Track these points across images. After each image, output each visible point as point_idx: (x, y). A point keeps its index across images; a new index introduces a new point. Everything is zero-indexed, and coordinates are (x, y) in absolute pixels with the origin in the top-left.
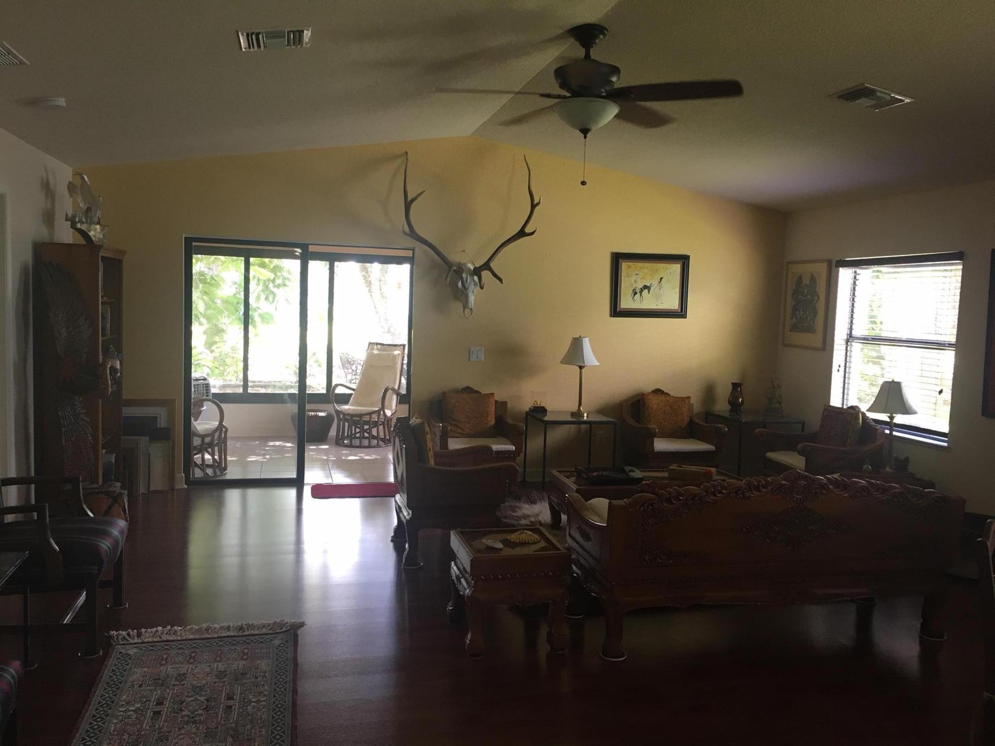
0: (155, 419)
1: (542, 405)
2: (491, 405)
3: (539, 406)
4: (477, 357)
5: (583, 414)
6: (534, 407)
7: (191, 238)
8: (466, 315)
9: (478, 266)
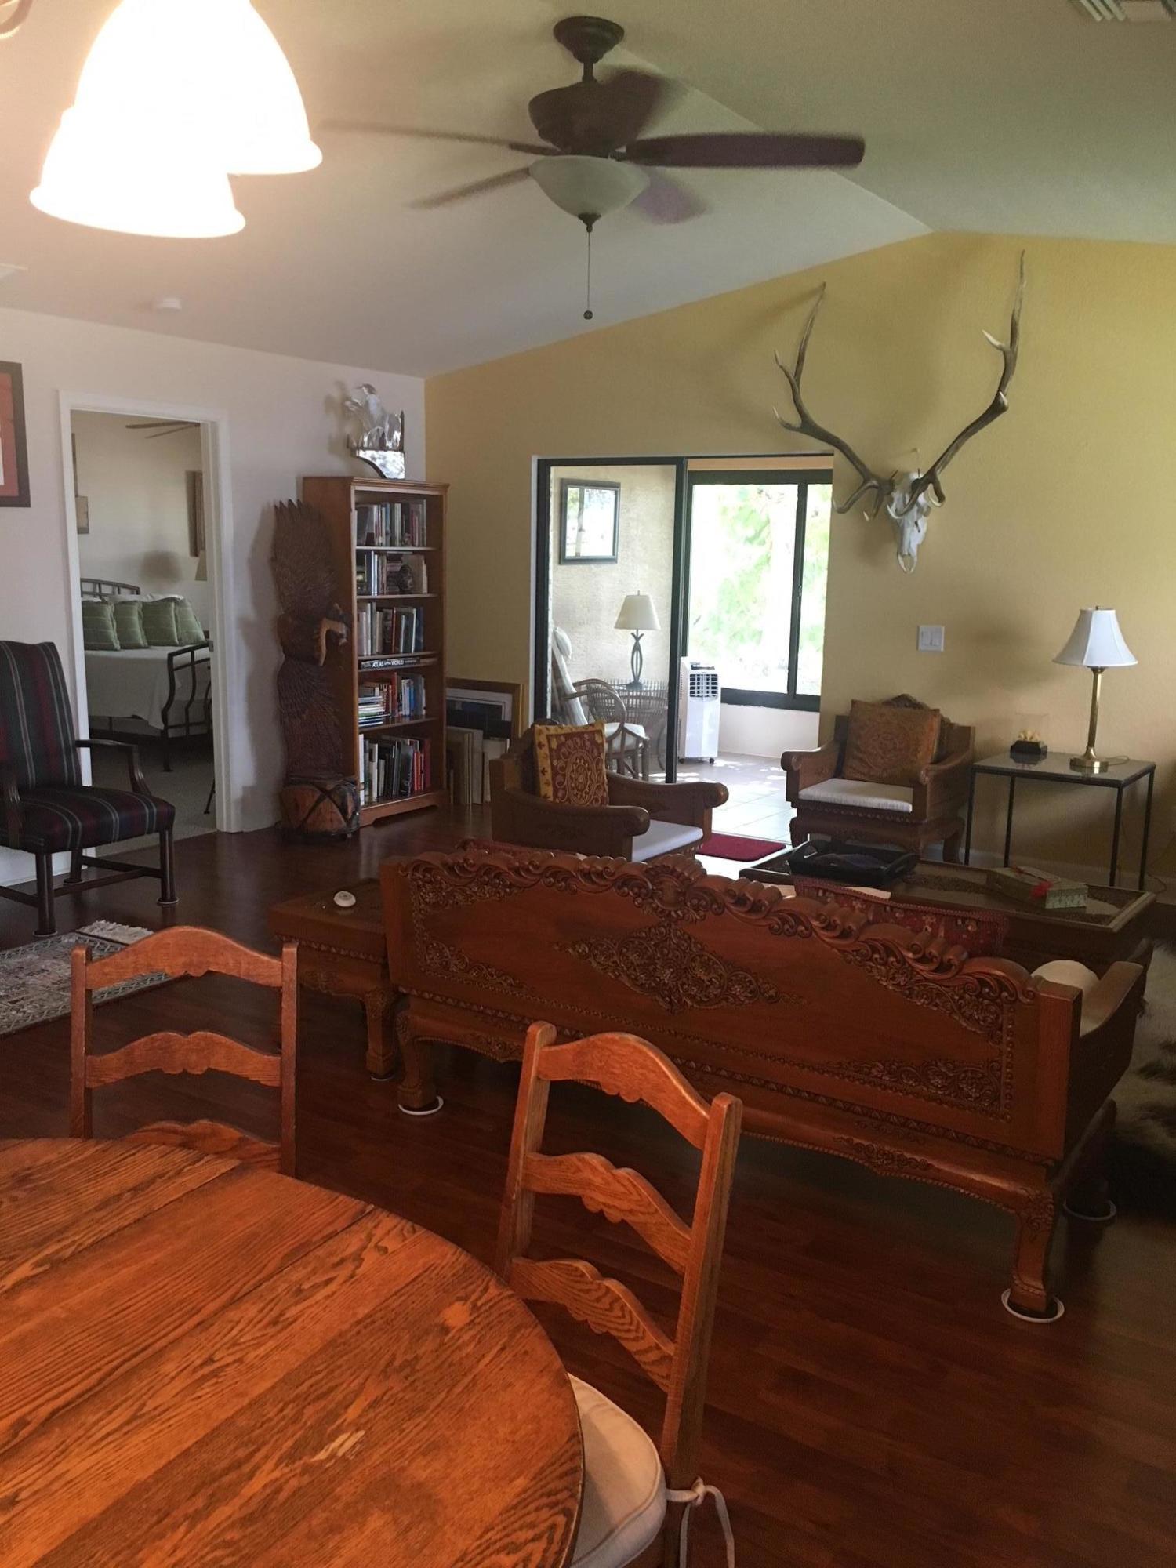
0: (498, 709)
1: (1035, 739)
2: (927, 731)
3: (1028, 740)
4: (931, 644)
5: (1093, 763)
6: (1018, 742)
7: (546, 460)
8: (903, 566)
9: (921, 476)
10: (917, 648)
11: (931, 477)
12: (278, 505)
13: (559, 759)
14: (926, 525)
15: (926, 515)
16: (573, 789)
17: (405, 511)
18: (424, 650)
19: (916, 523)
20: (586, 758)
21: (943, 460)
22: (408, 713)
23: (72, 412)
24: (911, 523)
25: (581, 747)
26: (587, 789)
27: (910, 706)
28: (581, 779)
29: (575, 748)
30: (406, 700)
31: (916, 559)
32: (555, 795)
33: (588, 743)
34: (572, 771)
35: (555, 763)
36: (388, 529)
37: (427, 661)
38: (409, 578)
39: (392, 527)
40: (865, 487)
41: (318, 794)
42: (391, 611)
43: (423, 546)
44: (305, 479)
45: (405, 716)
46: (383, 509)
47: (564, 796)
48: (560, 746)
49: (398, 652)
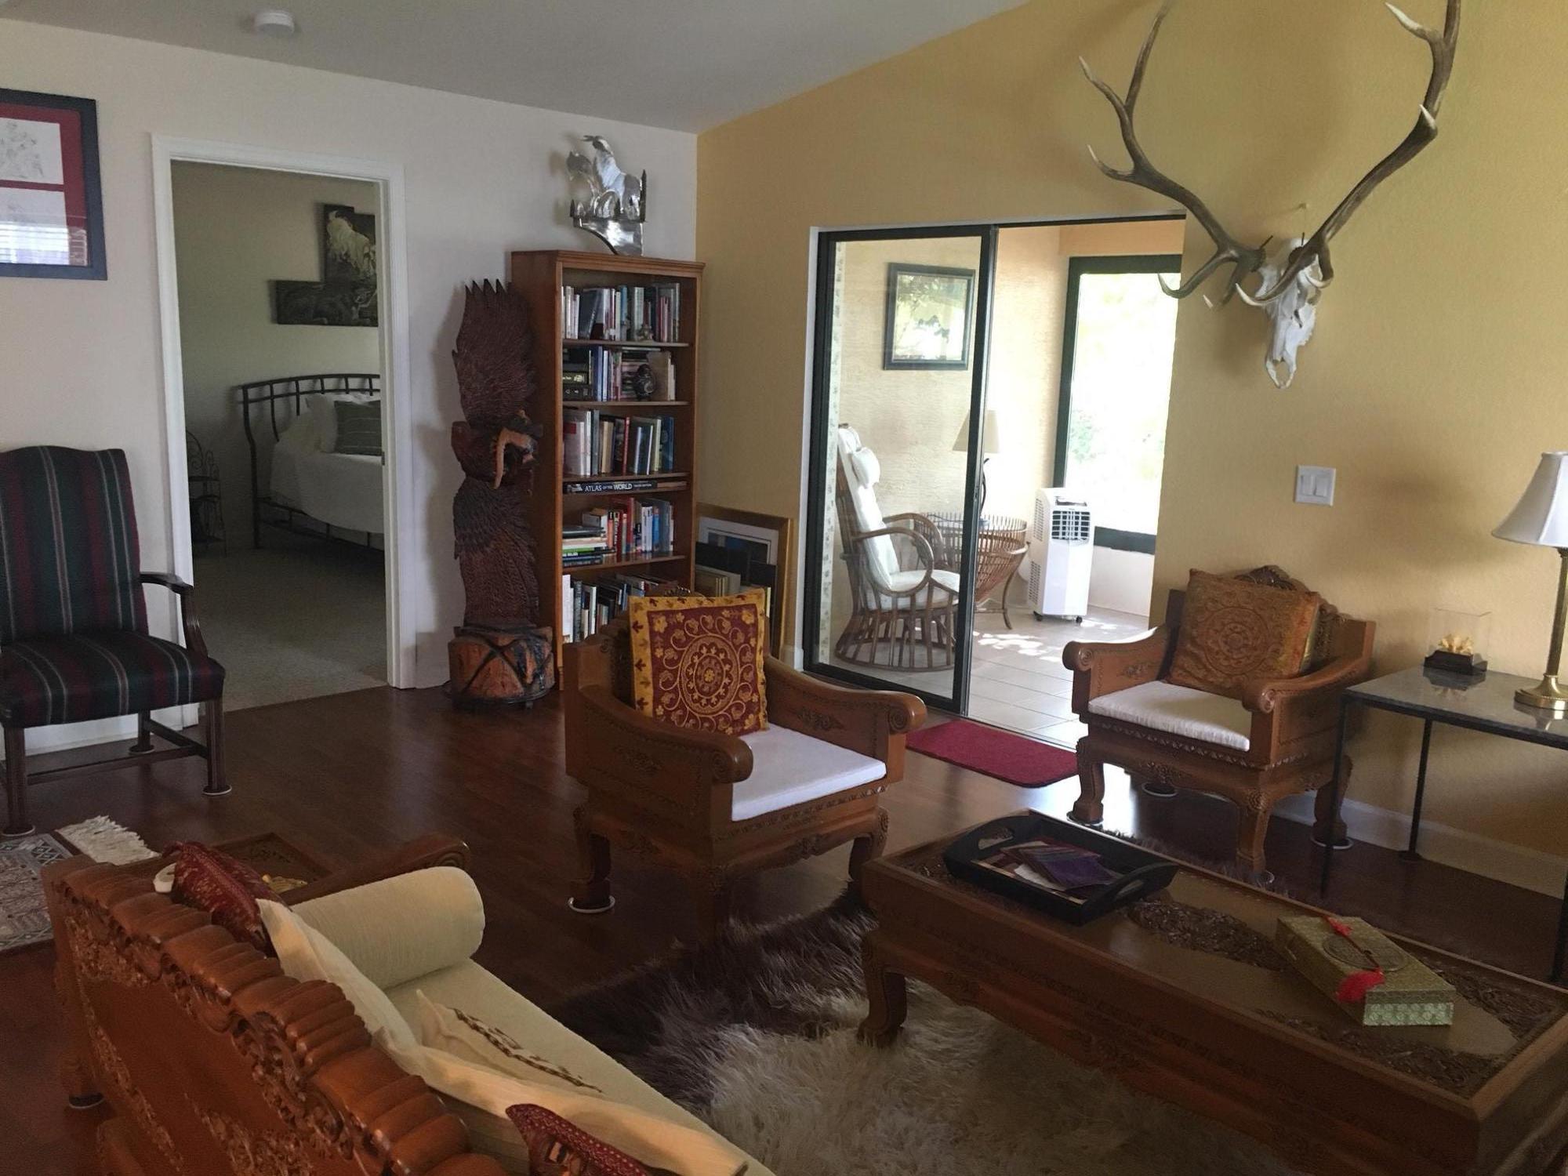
0: (764, 547)
1: (1470, 649)
2: (1295, 624)
3: (1455, 650)
4: (1314, 493)
5: (1552, 702)
6: (1437, 652)
7: (829, 233)
8: (1274, 378)
9: (1305, 242)
10: (1294, 499)
11: (1316, 247)
12: (470, 285)
13: (665, 647)
14: (1313, 317)
15: (1312, 302)
16: (692, 691)
17: (648, 298)
18: (674, 471)
19: (1296, 314)
20: (720, 645)
21: (1337, 219)
22: (649, 548)
23: (174, 164)
24: (1289, 313)
25: (713, 630)
26: (721, 691)
27: (1275, 585)
28: (709, 676)
29: (701, 631)
30: (647, 532)
31: (1294, 368)
32: (657, 701)
33: (726, 624)
34: (692, 665)
35: (659, 653)
36: (624, 319)
37: (671, 485)
38: (646, 380)
39: (630, 317)
40: (1216, 260)
41: (487, 649)
42: (622, 421)
43: (675, 341)
44: (514, 254)
45: (646, 552)
46: (618, 294)
47: (672, 702)
48: (670, 629)
49: (632, 473)
